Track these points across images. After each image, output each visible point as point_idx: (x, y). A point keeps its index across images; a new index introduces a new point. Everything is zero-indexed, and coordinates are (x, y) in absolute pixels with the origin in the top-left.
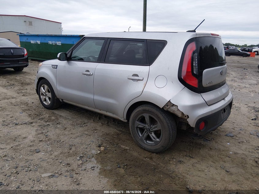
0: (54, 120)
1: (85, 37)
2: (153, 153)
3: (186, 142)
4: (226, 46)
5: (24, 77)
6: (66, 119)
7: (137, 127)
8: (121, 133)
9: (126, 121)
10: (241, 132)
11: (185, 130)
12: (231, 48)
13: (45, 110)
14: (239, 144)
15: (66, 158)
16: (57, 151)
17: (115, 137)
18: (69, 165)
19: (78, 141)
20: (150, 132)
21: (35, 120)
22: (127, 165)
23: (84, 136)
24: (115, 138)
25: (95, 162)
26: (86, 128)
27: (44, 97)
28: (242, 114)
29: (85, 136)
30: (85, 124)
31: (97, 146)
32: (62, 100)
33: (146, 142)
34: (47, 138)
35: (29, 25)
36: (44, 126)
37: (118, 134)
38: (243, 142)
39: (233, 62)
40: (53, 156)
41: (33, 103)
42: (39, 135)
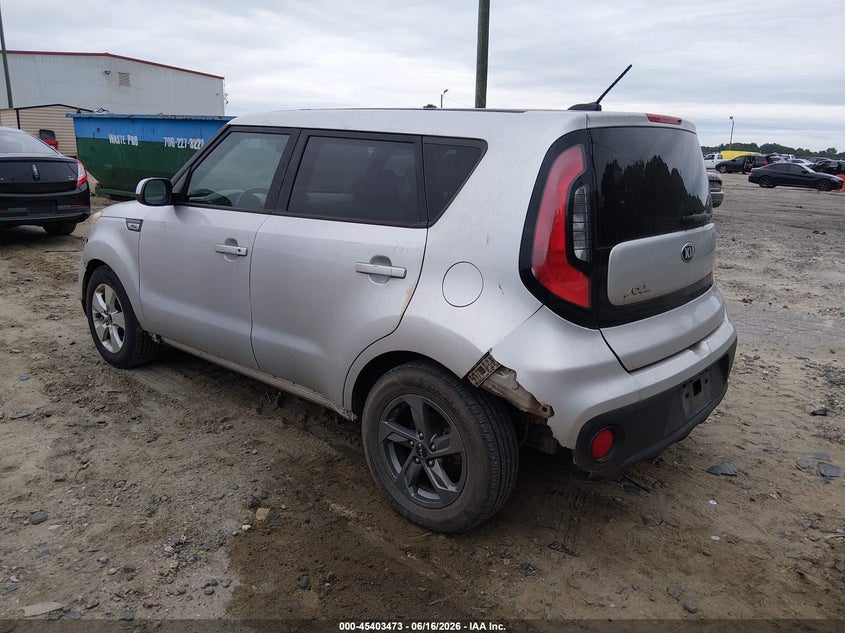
0: (124, 405)
1: (230, 126)
2: (437, 533)
3: (561, 494)
4: (764, 155)
5: (73, 254)
6: (166, 401)
7: (387, 442)
8: (340, 455)
9: (353, 417)
10: (766, 458)
11: (552, 453)
12: (781, 159)
13: (103, 371)
14: (749, 504)
15: (130, 546)
16: (104, 519)
17: (318, 469)
18: (130, 575)
19: (184, 487)
20: (428, 460)
21: (63, 404)
22: (332, 579)
23: (209, 467)
24: (317, 473)
25: (226, 563)
26: (225, 436)
27: (105, 326)
28: (781, 393)
29: (214, 466)
30: (225, 424)
31: (245, 506)
32: (158, 337)
33: (416, 492)
34: (83, 472)
35: (120, 85)
36: (86, 428)
37: (330, 462)
38: (765, 497)
39: (783, 208)
40: (84, 539)
41: (73, 344)
42: (59, 461)
